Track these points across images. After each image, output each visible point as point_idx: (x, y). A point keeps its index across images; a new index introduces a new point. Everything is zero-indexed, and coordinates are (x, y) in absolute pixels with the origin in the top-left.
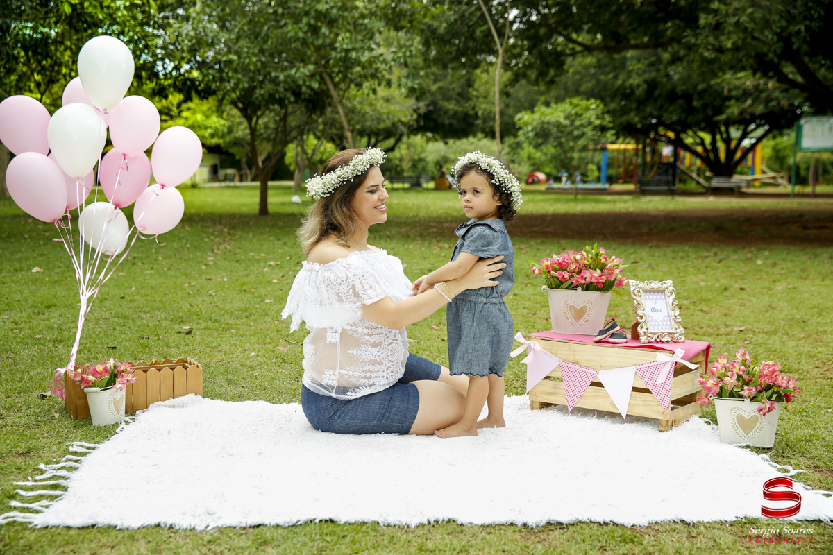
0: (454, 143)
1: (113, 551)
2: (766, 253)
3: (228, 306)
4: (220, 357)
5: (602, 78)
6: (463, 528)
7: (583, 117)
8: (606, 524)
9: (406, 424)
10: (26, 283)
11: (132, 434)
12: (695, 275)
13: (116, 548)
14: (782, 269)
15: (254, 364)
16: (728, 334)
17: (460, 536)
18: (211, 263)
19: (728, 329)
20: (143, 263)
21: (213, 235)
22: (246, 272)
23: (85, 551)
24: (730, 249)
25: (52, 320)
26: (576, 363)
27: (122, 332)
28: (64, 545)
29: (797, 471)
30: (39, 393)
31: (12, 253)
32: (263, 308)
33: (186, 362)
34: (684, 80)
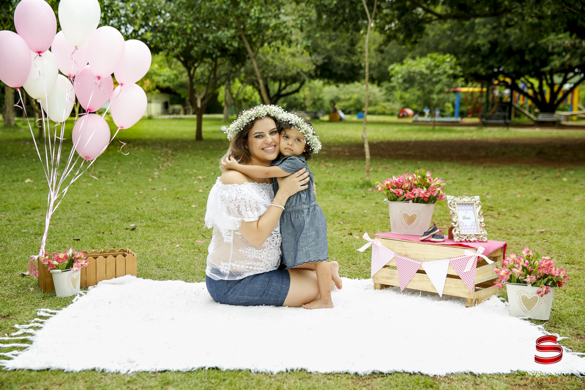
0: (344, 87)
1: (60, 387)
2: (572, 172)
3: (164, 210)
4: (154, 248)
5: (456, 39)
6: (311, 375)
7: (440, 67)
8: (415, 374)
9: (281, 299)
10: (20, 191)
11: (84, 303)
12: (515, 189)
13: (63, 385)
14: (582, 185)
15: (178, 253)
16: (531, 235)
17: (308, 381)
18: (156, 177)
19: (533, 231)
20: (106, 177)
21: (160, 155)
22: (181, 184)
23: (40, 387)
24: (545, 169)
25: (36, 219)
26: (406, 256)
27: (85, 228)
28: (26, 383)
29: (563, 338)
30: (20, 272)
31: (12, 168)
32: (189, 211)
33: (126, 251)
34: (519, 40)
